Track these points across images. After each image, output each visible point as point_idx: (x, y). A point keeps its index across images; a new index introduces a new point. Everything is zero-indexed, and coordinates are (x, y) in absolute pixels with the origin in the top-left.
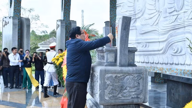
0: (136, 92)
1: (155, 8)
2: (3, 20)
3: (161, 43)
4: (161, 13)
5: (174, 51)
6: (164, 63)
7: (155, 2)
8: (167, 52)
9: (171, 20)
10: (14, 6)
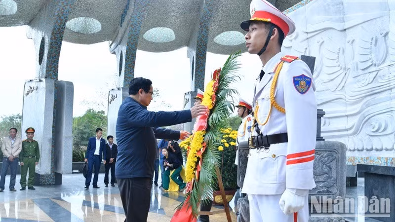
0: (326, 183)
1: (338, 63)
2: (109, 94)
3: (350, 118)
4: (349, 70)
5: (373, 128)
6: (356, 148)
7: (338, 54)
8: (360, 131)
9: (365, 80)
10: (125, 72)
